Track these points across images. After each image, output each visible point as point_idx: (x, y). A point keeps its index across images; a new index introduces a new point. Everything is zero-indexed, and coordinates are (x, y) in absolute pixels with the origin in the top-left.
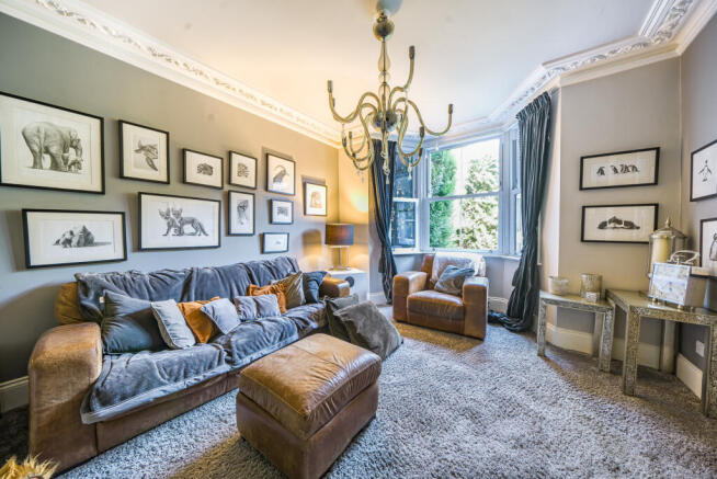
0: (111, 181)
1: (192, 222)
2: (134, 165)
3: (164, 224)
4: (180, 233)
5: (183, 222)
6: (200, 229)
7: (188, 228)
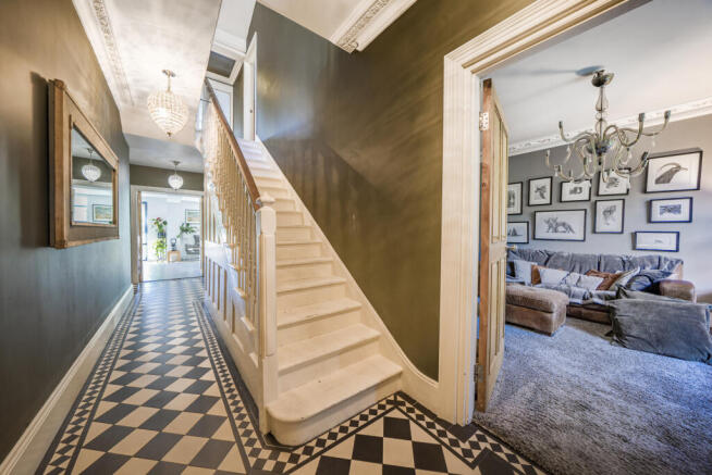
0: (526, 209)
1: (564, 224)
2: (535, 199)
3: (546, 226)
4: (556, 231)
5: (558, 225)
6: (569, 229)
7: (561, 229)
